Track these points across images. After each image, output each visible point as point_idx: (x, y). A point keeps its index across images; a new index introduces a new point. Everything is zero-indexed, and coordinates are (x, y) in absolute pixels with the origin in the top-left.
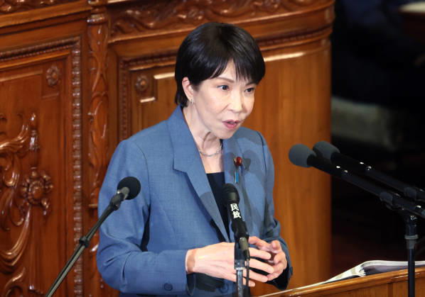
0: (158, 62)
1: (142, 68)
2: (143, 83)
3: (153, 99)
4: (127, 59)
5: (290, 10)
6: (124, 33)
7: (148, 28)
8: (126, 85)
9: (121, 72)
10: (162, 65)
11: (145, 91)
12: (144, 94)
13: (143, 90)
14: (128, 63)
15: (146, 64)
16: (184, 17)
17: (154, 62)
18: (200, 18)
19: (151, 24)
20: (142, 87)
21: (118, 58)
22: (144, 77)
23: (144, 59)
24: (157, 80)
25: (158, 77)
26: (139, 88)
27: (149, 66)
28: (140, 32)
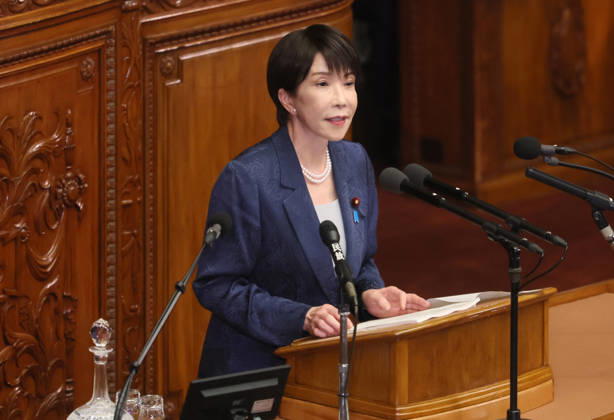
0: (183, 42)
1: (169, 49)
2: (169, 64)
3: (179, 81)
4: (153, 41)
6: (150, 13)
7: (174, 7)
8: (152, 69)
9: (148, 54)
10: (187, 45)
11: (170, 73)
12: (168, 75)
13: (168, 71)
14: (154, 45)
15: (172, 45)
17: (179, 43)
19: (178, 2)
20: (168, 69)
21: (144, 41)
22: (170, 59)
23: (170, 40)
24: (182, 61)
25: (184, 58)
26: (165, 71)
27: (175, 48)
28: (166, 11)
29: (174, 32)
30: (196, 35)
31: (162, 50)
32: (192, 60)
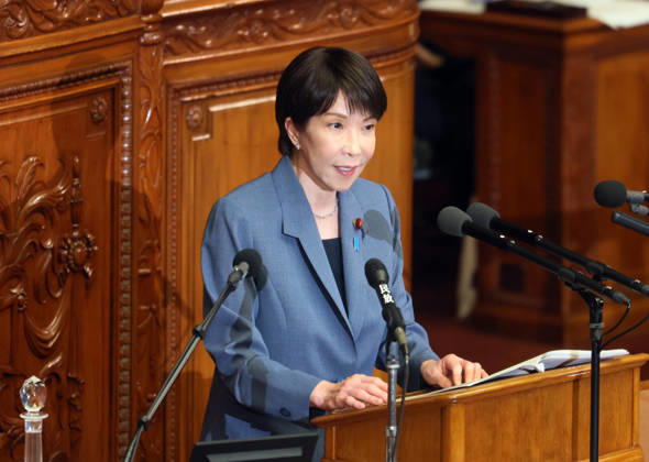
0: (214, 90)
1: (196, 97)
2: (196, 116)
3: (207, 136)
4: (178, 87)
5: (371, 25)
6: (176, 54)
7: (204, 49)
8: (176, 120)
9: (170, 103)
10: (218, 93)
11: (198, 127)
12: (196, 130)
13: (195, 125)
14: (179, 92)
15: (200, 93)
16: (247, 33)
17: (209, 90)
18: (265, 34)
19: (209, 43)
20: (196, 121)
21: (168, 86)
22: (197, 108)
23: (199, 86)
24: (212, 113)
26: (190, 123)
27: (203, 96)
28: (195, 53)
29: (203, 77)
30: (228, 82)
31: (188, 99)
32: (224, 113)
